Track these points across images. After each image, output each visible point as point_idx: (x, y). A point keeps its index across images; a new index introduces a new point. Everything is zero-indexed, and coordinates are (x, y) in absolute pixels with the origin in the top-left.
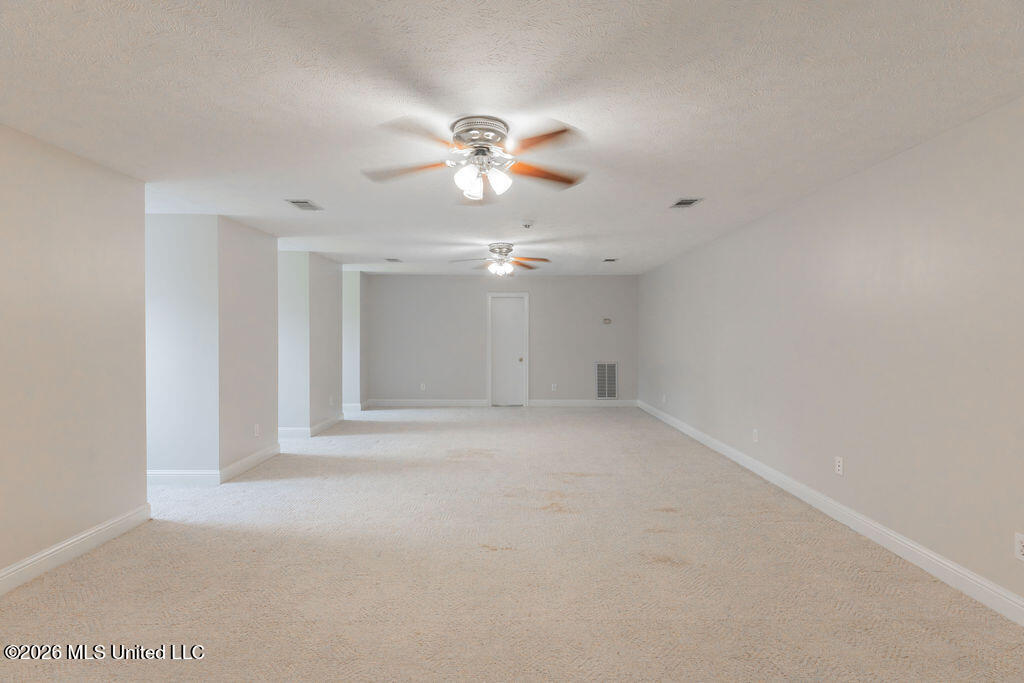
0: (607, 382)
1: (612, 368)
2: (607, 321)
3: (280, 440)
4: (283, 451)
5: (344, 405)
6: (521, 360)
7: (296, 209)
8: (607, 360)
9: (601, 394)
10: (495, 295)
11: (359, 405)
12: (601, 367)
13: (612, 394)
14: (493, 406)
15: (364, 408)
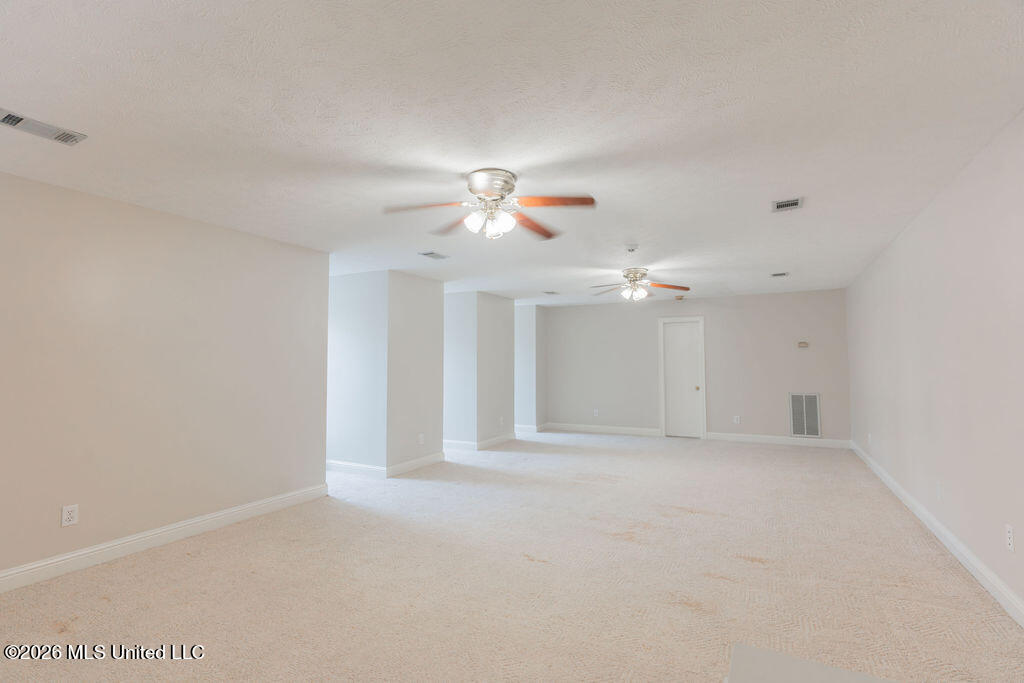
0: (805, 416)
1: (812, 401)
2: (803, 345)
3: (444, 450)
4: (447, 459)
5: (515, 425)
6: (698, 389)
7: (429, 260)
8: (805, 391)
9: (798, 430)
10: (667, 320)
11: (535, 427)
12: (796, 400)
13: (813, 431)
14: (667, 436)
15: (540, 430)
